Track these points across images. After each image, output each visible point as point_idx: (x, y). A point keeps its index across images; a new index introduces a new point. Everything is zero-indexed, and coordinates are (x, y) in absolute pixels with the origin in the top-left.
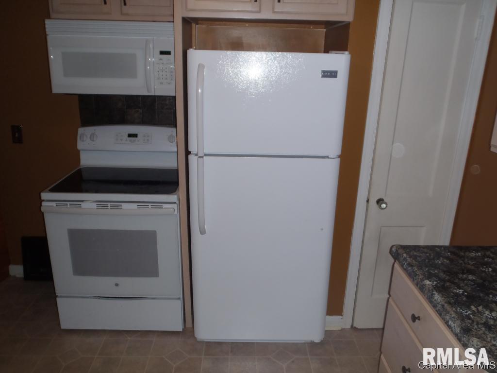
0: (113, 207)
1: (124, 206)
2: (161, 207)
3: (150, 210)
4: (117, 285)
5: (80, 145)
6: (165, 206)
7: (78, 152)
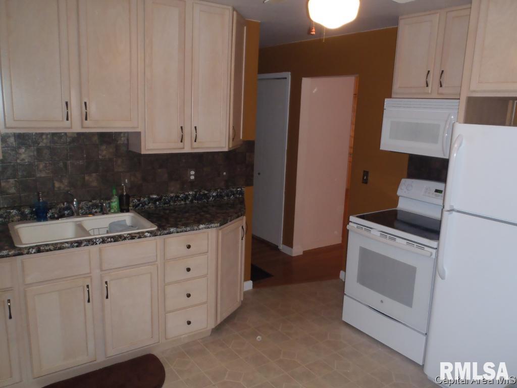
0: (390, 238)
1: (398, 240)
2: (423, 249)
3: (414, 249)
4: (382, 302)
5: (399, 193)
6: (426, 248)
7: (398, 197)
